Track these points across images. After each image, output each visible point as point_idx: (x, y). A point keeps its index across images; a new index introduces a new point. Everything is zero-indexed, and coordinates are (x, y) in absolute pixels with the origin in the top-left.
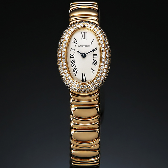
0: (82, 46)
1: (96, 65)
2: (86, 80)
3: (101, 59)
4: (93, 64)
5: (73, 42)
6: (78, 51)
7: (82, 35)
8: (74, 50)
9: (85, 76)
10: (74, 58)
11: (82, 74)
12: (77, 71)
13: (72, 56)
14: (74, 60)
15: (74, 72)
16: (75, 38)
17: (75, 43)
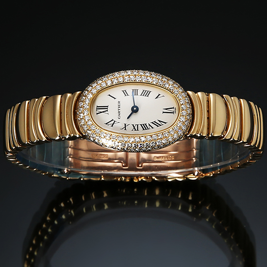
0: (119, 112)
1: (150, 92)
2: (173, 108)
3: (141, 83)
4: (147, 96)
5: (112, 126)
6: (128, 118)
7: (101, 112)
8: (125, 124)
9: (166, 109)
10: (138, 125)
11: (163, 112)
12: (159, 121)
14: (141, 125)
15: (160, 125)
16: (106, 124)
17: (114, 123)
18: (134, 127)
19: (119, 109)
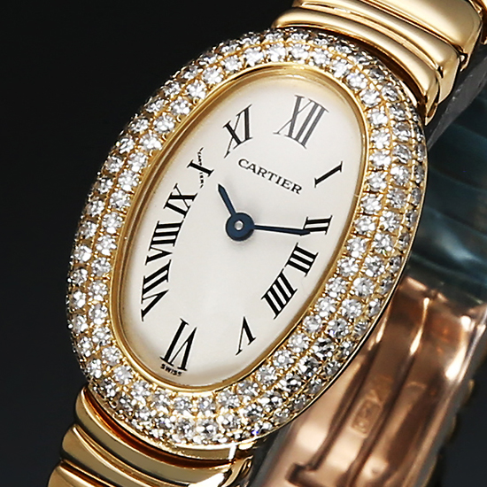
0: (262, 172)
1: (277, 313)
2: (183, 367)
3: (319, 290)
4: (266, 296)
5: (228, 126)
6: (221, 189)
7: (296, 112)
8: (209, 172)
9: (190, 340)
11: (184, 324)
12: (160, 296)
13: (180, 197)
14: (179, 225)
15: (145, 291)
16: (246, 111)
17: (234, 136)
18: (184, 198)
19: (275, 179)
